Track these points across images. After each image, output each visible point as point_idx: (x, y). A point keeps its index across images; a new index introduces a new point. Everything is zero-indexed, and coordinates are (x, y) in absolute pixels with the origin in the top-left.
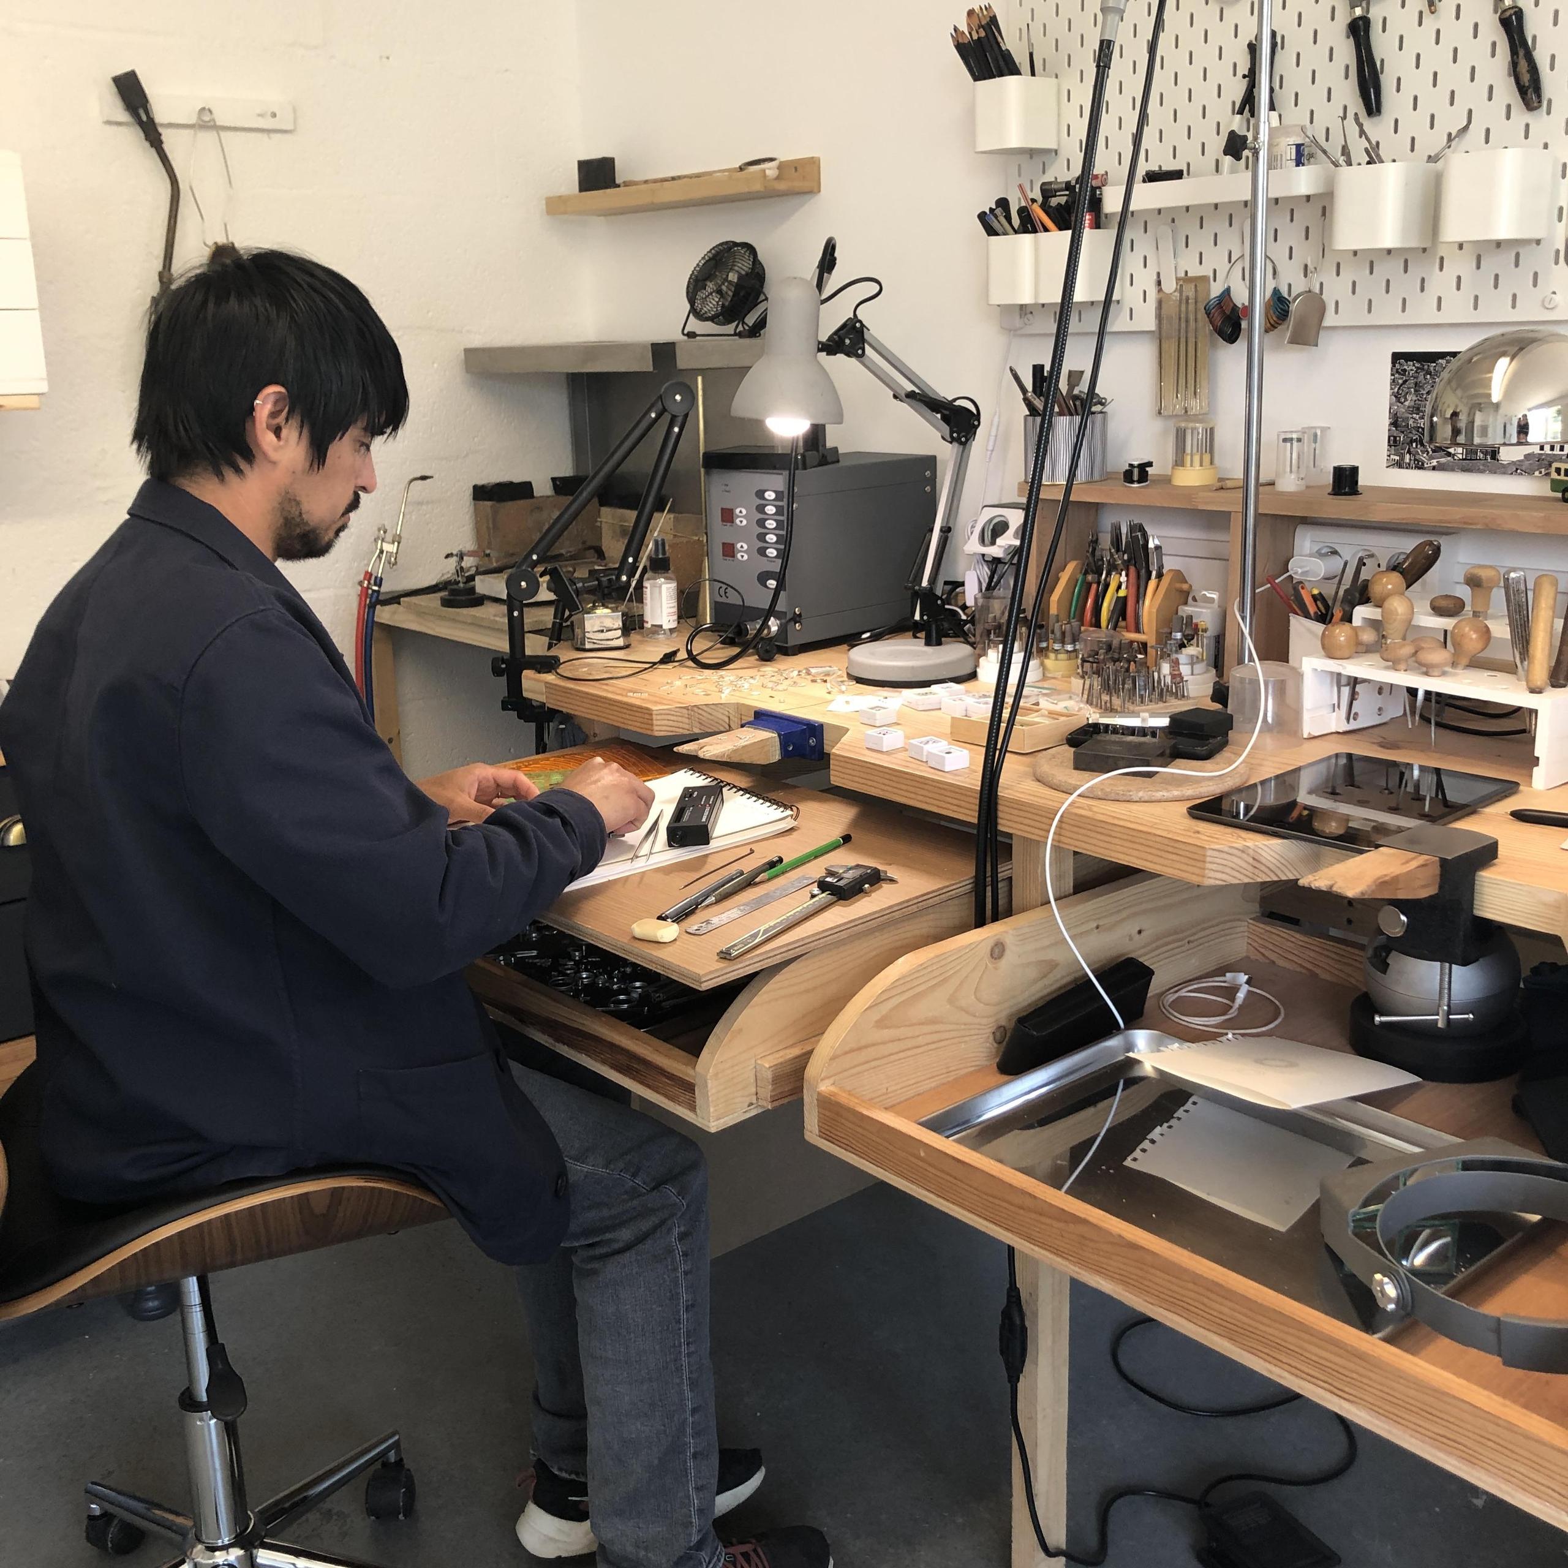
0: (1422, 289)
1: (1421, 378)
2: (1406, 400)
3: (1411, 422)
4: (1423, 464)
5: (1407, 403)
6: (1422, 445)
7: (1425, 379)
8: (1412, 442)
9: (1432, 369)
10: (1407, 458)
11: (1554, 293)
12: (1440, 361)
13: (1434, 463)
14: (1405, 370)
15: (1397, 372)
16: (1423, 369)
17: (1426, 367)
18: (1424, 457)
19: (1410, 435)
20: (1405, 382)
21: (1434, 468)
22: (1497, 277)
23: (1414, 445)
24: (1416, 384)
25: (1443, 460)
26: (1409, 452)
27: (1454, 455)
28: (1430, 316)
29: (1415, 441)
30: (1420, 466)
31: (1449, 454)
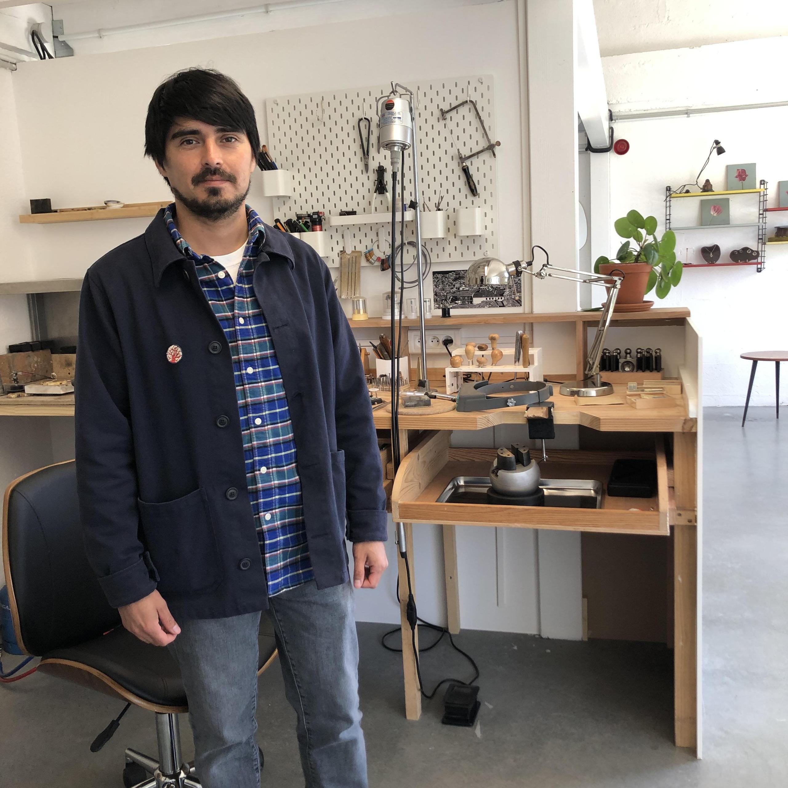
0: (444, 251)
1: (444, 279)
2: (439, 287)
3: (441, 294)
6: (446, 301)
8: (442, 300)
9: (447, 276)
10: (441, 305)
11: (487, 251)
12: (450, 273)
13: (451, 306)
14: (438, 277)
15: (435, 278)
16: (444, 276)
18: (447, 305)
19: (442, 298)
20: (438, 281)
22: (468, 246)
24: (442, 281)
25: (454, 305)
26: (442, 303)
27: (458, 303)
28: (448, 259)
29: (444, 300)
31: (456, 303)
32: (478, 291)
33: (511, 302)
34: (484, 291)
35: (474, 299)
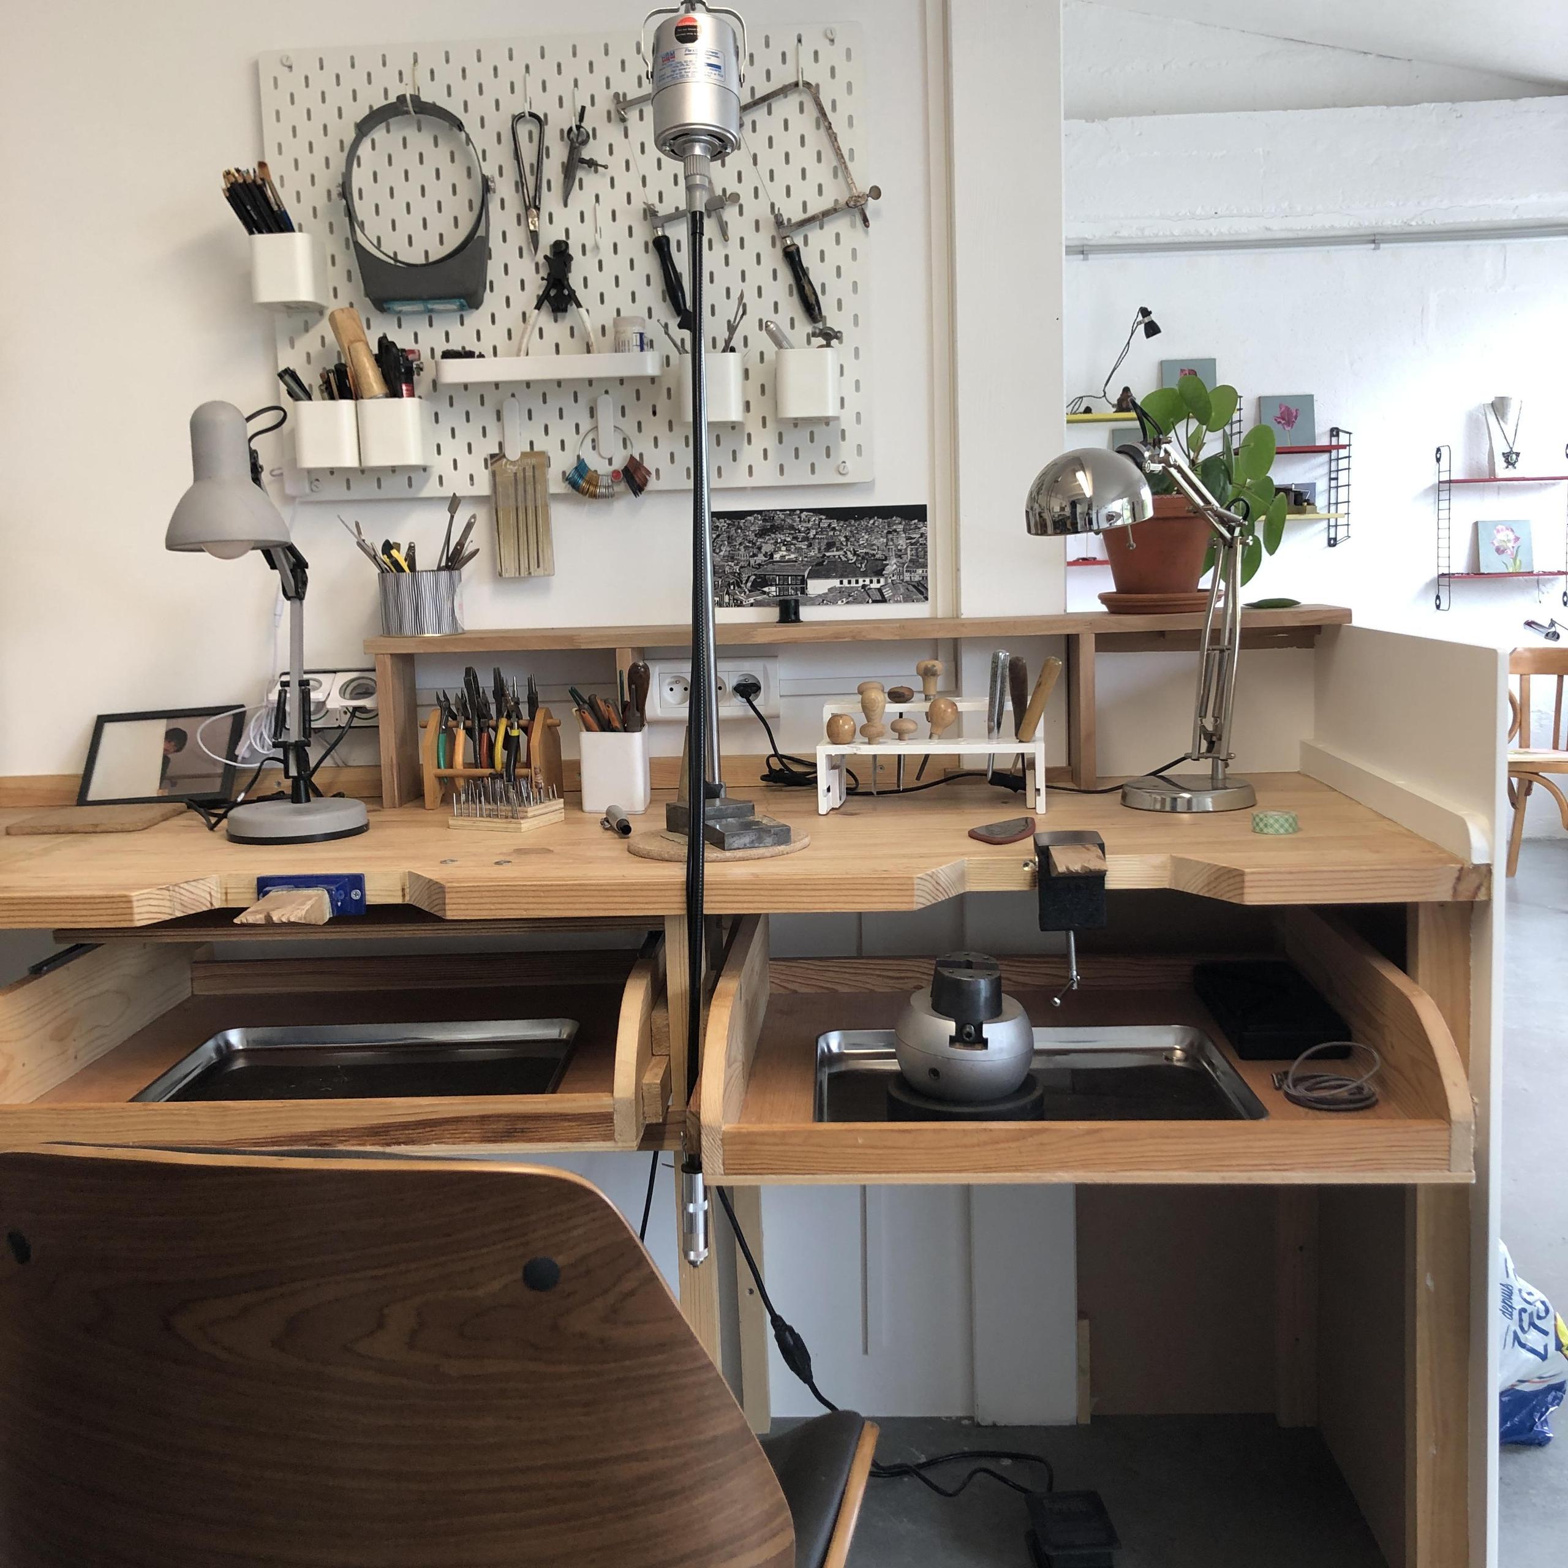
0: (735, 459)
1: (733, 532)
2: (721, 551)
3: (727, 569)
4: (741, 602)
5: (722, 554)
6: (739, 587)
7: (737, 533)
8: (729, 585)
9: (741, 524)
10: (726, 598)
11: (844, 462)
12: (749, 518)
13: (752, 600)
14: (718, 527)
16: (734, 525)
17: (736, 523)
18: (742, 597)
19: (727, 580)
20: (718, 536)
21: (752, 605)
22: (797, 449)
23: (732, 587)
24: (729, 537)
25: (759, 598)
26: (728, 593)
27: (769, 593)
28: (745, 481)
29: (733, 583)
30: (739, 604)
31: (764, 593)
32: (820, 564)
33: (902, 590)
34: (833, 562)
35: (810, 582)
